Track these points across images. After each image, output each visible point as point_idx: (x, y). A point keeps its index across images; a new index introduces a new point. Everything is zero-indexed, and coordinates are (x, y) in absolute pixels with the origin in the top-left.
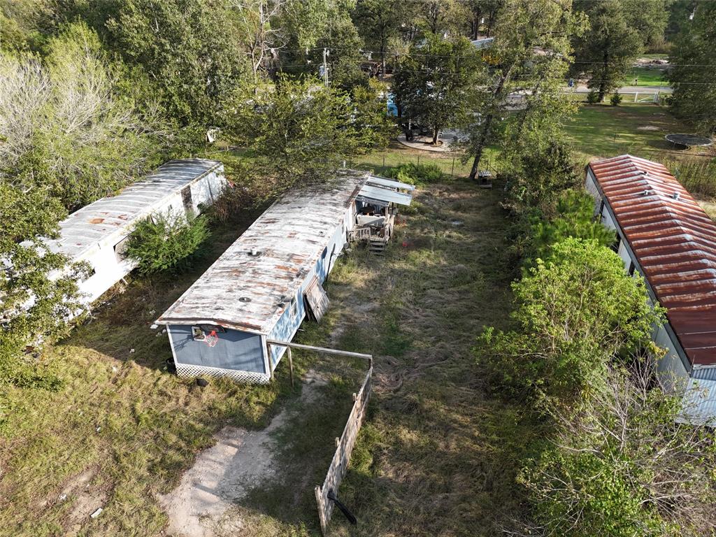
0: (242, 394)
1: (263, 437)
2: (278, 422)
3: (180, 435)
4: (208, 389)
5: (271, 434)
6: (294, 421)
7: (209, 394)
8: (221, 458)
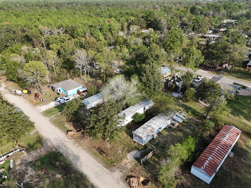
0: (140, 146)
1: (140, 152)
2: (142, 151)
3: (131, 148)
4: (136, 143)
5: (141, 152)
6: (144, 152)
7: (136, 144)
8: (134, 152)
